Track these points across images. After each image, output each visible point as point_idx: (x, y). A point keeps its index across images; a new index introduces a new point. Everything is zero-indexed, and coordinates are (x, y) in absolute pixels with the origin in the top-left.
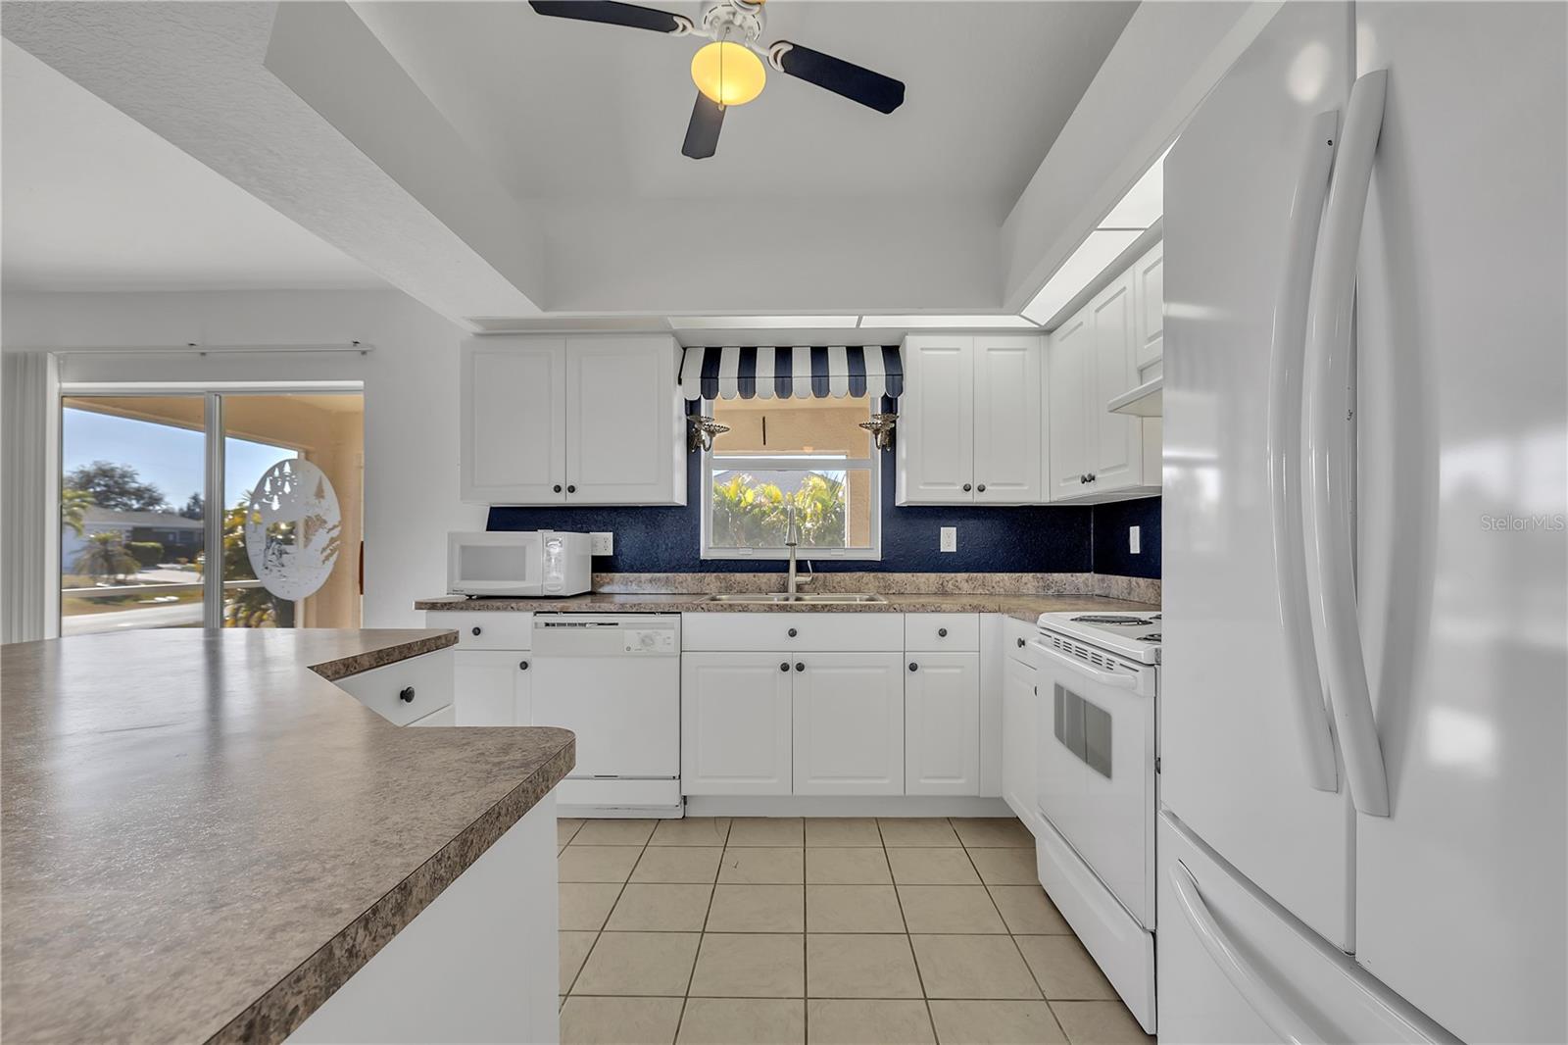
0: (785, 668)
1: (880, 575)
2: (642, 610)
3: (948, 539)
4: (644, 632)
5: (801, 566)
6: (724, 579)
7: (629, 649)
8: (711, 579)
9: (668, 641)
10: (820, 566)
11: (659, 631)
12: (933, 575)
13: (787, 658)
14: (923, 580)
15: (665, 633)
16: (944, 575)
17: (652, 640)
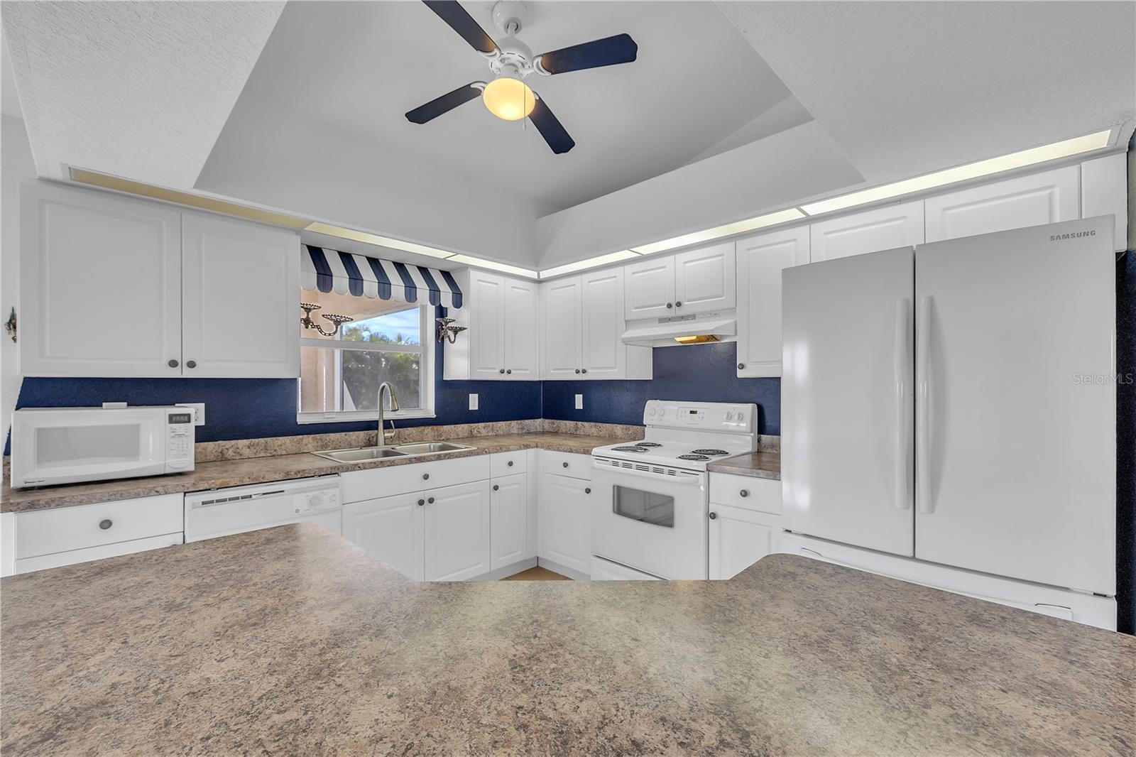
0: (421, 503)
1: (435, 428)
2: (306, 475)
3: (474, 402)
4: (311, 494)
5: (387, 425)
6: (321, 439)
7: (297, 511)
8: (308, 441)
9: (333, 498)
10: (401, 424)
11: (325, 491)
12: (466, 425)
13: (421, 496)
14: (460, 429)
15: (331, 492)
16: (472, 425)
17: (319, 500)
